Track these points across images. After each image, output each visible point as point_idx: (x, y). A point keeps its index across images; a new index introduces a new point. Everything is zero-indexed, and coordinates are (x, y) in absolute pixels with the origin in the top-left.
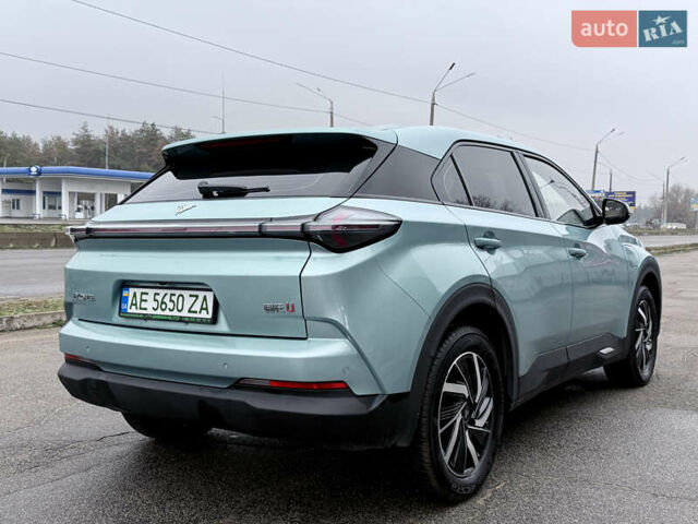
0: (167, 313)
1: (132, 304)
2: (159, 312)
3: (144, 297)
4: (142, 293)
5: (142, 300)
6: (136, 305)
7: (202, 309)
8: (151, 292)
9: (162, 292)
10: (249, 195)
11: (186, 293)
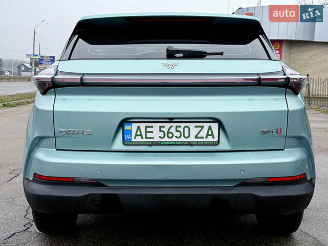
0: (174, 139)
1: (136, 135)
2: (166, 139)
3: (148, 129)
4: (146, 127)
5: (146, 132)
6: (141, 135)
7: (208, 135)
8: (157, 126)
9: (167, 125)
10: (208, 57)
11: (191, 125)
